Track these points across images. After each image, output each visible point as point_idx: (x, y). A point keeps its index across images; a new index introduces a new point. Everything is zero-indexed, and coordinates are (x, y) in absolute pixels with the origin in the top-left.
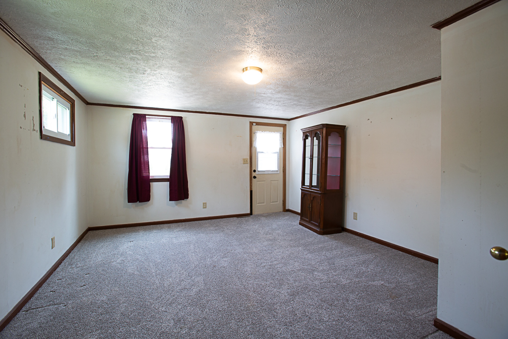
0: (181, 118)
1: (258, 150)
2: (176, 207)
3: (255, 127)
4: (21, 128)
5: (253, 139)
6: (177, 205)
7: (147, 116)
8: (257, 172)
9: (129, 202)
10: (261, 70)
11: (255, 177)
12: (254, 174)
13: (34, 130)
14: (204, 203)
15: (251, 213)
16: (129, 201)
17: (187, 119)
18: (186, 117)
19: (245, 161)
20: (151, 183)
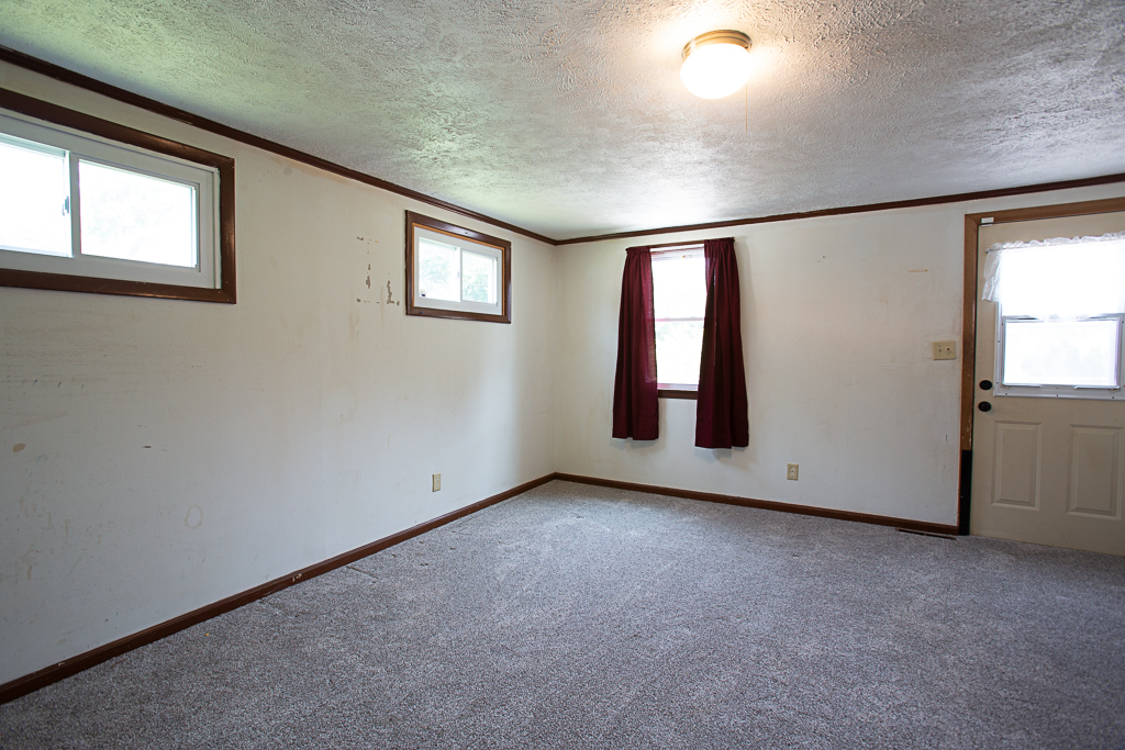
0: (731, 241)
1: (1006, 310)
2: (717, 463)
3: (987, 232)
4: (359, 300)
5: (983, 273)
6: (718, 458)
7: (652, 250)
8: (996, 391)
9: (614, 436)
10: (742, 39)
11: (985, 407)
12: (981, 396)
13: (390, 301)
14: (790, 467)
15: (964, 527)
16: (616, 434)
17: (748, 242)
18: (745, 238)
19: (940, 351)
20: (660, 400)
